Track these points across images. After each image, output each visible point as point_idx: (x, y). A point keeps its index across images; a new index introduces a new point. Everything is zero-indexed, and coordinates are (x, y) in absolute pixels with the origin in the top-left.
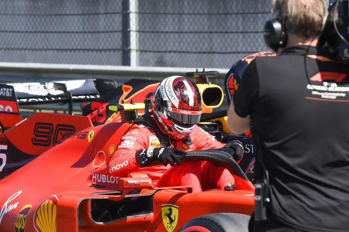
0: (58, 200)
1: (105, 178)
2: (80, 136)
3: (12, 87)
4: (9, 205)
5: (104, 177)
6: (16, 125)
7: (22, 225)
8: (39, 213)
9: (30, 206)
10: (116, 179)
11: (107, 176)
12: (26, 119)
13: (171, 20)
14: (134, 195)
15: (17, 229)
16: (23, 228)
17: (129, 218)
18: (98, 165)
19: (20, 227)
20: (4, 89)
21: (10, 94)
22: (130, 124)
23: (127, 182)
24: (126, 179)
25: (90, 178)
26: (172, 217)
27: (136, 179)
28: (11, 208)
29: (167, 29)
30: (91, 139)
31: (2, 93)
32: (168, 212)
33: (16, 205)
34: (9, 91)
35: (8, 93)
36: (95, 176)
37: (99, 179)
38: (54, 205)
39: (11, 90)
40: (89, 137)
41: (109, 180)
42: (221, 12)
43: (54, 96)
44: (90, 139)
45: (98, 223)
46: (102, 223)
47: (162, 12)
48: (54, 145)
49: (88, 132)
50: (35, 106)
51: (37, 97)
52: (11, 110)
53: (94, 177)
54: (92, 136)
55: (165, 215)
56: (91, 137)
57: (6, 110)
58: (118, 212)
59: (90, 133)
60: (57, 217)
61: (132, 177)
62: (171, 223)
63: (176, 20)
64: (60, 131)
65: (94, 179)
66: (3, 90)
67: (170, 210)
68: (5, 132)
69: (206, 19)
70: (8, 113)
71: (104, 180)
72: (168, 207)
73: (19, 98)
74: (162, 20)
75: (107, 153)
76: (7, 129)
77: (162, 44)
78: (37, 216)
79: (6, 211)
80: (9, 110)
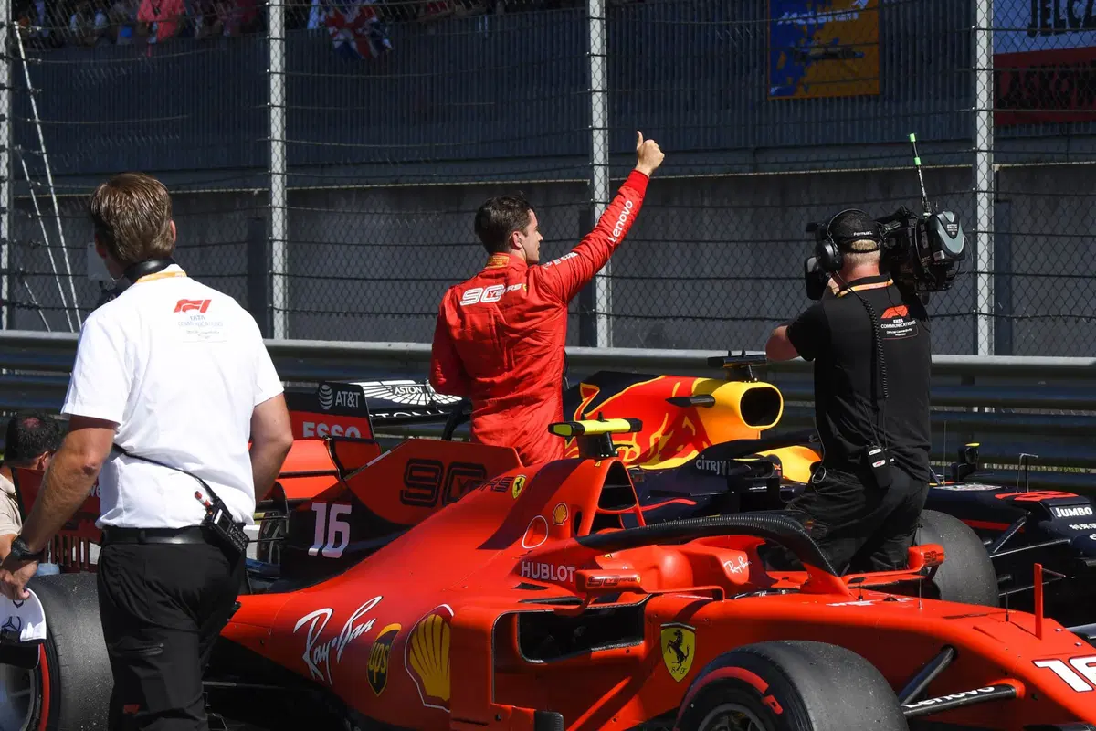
0: (452, 614)
1: (547, 571)
2: (497, 485)
3: (360, 389)
4: (355, 624)
5: (545, 568)
6: (369, 464)
7: (382, 665)
8: (414, 640)
9: (396, 626)
10: (568, 572)
11: (552, 566)
12: (389, 452)
13: (678, 253)
14: (606, 605)
15: (371, 672)
16: (383, 671)
17: (597, 651)
18: (533, 544)
19: (376, 670)
20: (344, 393)
21: (355, 403)
22: (597, 461)
23: (591, 579)
24: (589, 573)
25: (517, 571)
26: (683, 648)
27: (609, 572)
28: (359, 630)
29: (669, 272)
30: (519, 491)
31: (341, 401)
32: (675, 639)
33: (369, 626)
34: (354, 397)
35: (353, 402)
36: (526, 566)
37: (536, 573)
38: (446, 625)
39: (357, 394)
40: (515, 487)
41: (555, 574)
42: (778, 236)
43: (443, 407)
44: (516, 493)
45: (533, 661)
46: (542, 661)
47: (659, 237)
48: (444, 505)
49: (513, 478)
50: (405, 427)
51: (409, 408)
52: (358, 435)
53: (524, 569)
54: (522, 485)
55: (669, 646)
56: (518, 488)
57: (348, 434)
58: (574, 639)
59: (517, 480)
60: (451, 649)
61: (601, 568)
62: (680, 662)
63: (688, 254)
64: (456, 477)
65: (526, 572)
66: (343, 396)
67: (679, 634)
68: (348, 478)
69: (747, 251)
70: (353, 439)
71: (545, 574)
72: (674, 630)
73: (374, 412)
74: (659, 254)
75: (551, 519)
76: (349, 472)
77: (660, 302)
78: (410, 646)
79: (350, 637)
80: (353, 434)
